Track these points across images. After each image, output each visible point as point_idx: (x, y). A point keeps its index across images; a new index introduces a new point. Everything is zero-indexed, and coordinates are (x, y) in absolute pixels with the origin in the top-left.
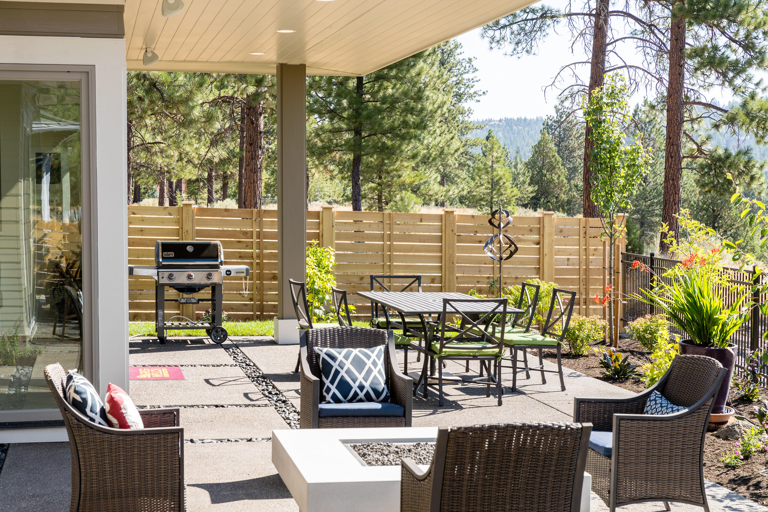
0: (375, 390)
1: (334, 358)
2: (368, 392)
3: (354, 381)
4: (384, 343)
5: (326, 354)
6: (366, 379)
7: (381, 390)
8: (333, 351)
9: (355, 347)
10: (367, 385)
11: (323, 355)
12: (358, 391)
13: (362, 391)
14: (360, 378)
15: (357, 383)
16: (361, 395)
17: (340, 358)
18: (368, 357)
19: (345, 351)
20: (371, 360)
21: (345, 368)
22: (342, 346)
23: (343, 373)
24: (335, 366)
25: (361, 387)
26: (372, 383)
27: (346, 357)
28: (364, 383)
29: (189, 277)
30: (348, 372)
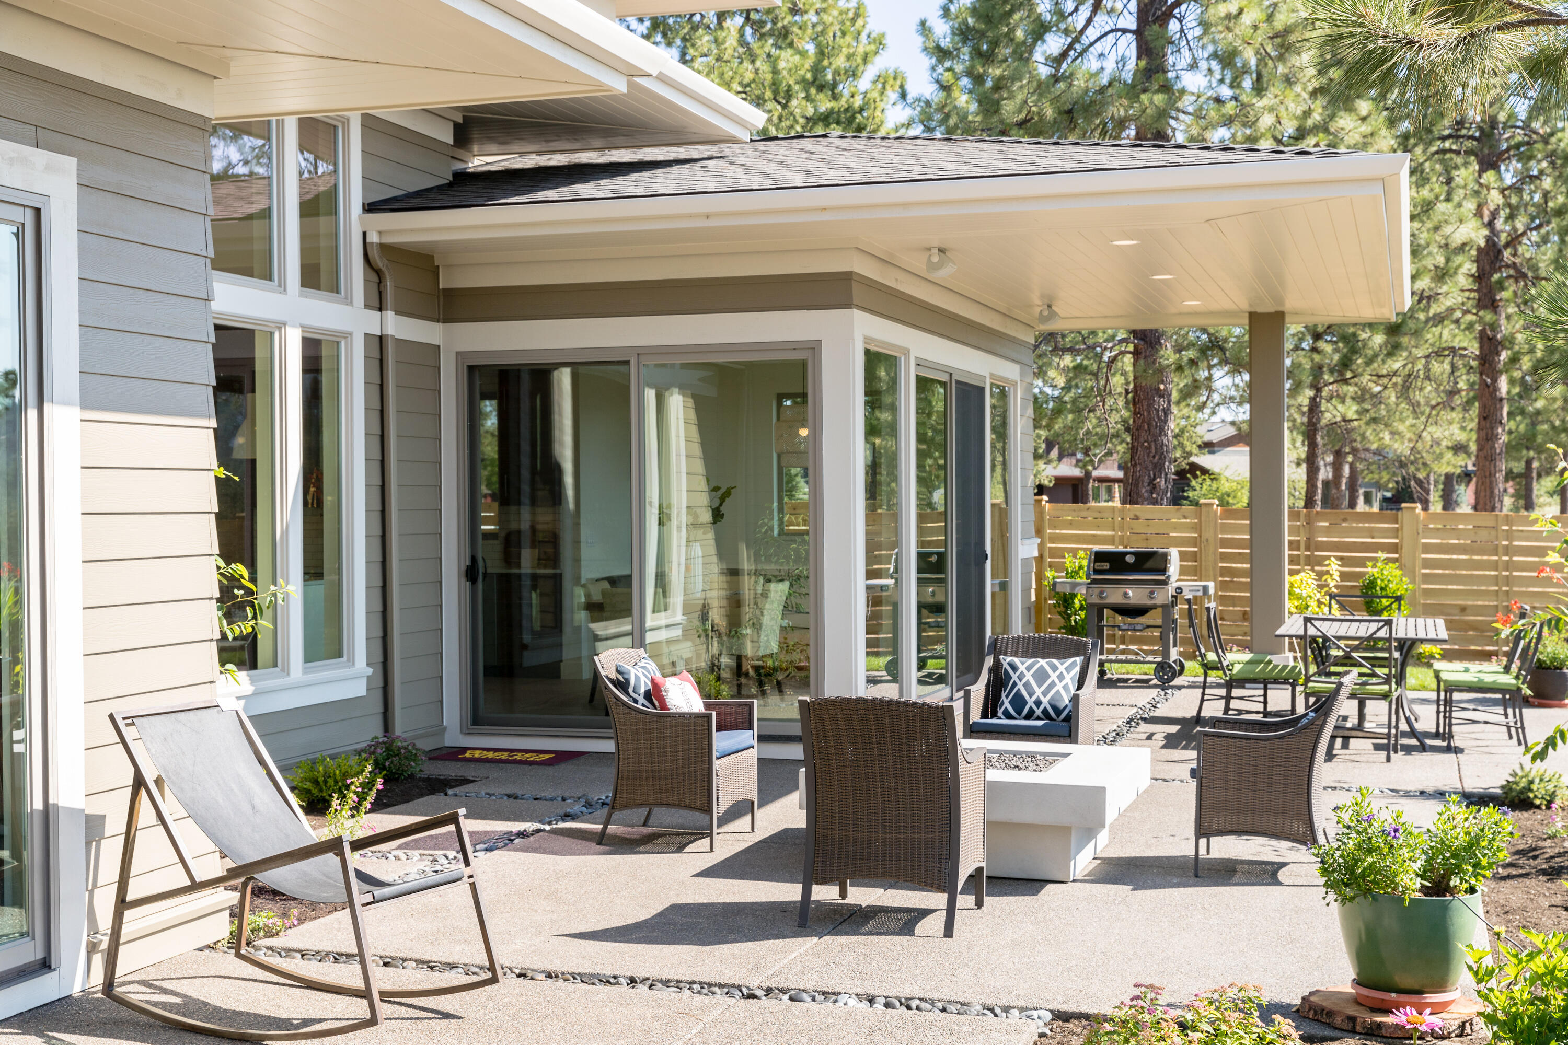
0: (1054, 708)
1: (1014, 668)
2: (1045, 709)
3: (1031, 696)
4: (1084, 655)
5: (1009, 664)
6: (1044, 694)
7: (1062, 707)
8: (1016, 660)
9: (1043, 658)
10: (1045, 701)
11: (1006, 666)
12: (1034, 707)
13: (1038, 707)
14: (1038, 692)
15: (1034, 698)
16: (1038, 712)
17: (1022, 668)
18: (1055, 668)
19: (1030, 661)
20: (1058, 673)
21: (1024, 680)
22: (1026, 655)
23: (1020, 686)
24: (1014, 677)
25: (1038, 703)
26: (1052, 698)
27: (1028, 669)
28: (1042, 698)
29: (1125, 595)
30: (1027, 685)
